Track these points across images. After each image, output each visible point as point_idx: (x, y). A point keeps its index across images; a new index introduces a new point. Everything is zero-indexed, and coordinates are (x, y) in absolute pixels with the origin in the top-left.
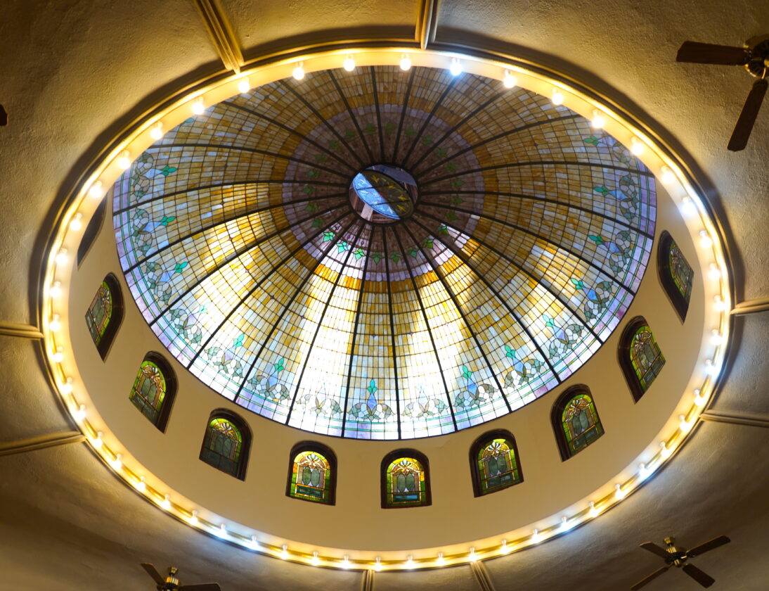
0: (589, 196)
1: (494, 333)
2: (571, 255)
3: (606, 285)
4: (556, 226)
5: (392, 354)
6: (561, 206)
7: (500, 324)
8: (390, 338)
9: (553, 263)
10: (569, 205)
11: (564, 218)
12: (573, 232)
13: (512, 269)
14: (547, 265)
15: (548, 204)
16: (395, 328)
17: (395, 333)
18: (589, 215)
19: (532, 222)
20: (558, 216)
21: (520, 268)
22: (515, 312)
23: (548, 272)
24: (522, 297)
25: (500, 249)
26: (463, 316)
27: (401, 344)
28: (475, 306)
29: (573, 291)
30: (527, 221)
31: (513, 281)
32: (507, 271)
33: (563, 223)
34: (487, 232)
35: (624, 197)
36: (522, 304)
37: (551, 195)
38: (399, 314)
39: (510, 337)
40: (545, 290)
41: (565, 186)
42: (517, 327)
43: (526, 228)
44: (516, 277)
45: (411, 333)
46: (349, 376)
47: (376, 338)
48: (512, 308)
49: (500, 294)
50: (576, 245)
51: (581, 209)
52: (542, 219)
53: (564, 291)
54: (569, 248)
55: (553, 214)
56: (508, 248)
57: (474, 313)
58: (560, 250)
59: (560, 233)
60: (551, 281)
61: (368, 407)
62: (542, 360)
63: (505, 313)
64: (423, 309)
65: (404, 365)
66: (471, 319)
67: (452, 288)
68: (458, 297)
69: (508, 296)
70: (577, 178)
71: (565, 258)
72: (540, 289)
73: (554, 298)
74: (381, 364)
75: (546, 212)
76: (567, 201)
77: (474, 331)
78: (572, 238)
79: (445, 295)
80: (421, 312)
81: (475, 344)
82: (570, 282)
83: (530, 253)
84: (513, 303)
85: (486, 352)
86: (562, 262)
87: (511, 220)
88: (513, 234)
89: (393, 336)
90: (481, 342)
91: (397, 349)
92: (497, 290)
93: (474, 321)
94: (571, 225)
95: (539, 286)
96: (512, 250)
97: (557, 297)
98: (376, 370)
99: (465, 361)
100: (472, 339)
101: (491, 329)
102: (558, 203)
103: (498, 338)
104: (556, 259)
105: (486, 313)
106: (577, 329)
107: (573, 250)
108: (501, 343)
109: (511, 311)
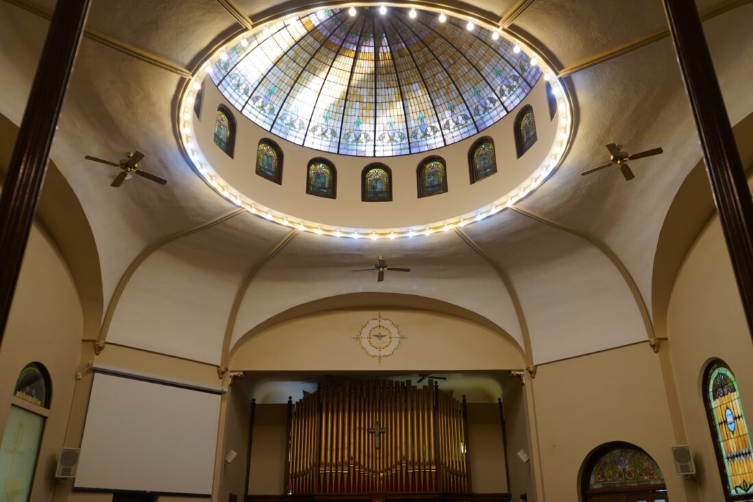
0: (468, 88)
1: (358, 107)
2: (430, 102)
3: (435, 129)
4: (437, 84)
5: (295, 79)
6: (449, 79)
7: (365, 105)
8: (301, 69)
9: (418, 98)
10: (453, 82)
11: (445, 85)
12: (442, 94)
13: (395, 83)
14: (414, 96)
15: (445, 72)
16: (308, 66)
17: (306, 69)
18: (458, 95)
19: (428, 72)
20: (444, 81)
21: (400, 86)
22: (377, 105)
23: (411, 100)
24: (388, 100)
25: (399, 69)
26: (349, 86)
27: (304, 76)
28: (359, 86)
29: (416, 118)
30: (426, 69)
31: (389, 89)
32: (391, 82)
33: (442, 86)
34: (401, 56)
35: (483, 104)
36: (384, 104)
37: (450, 70)
38: (317, 59)
39: (365, 115)
40: (402, 107)
41: (462, 74)
42: (372, 113)
43: (422, 72)
44: (393, 89)
45: (314, 75)
46: (265, 77)
47: (295, 64)
48: (378, 101)
49: (377, 90)
50: (437, 100)
51: (458, 89)
52: (434, 76)
53: (411, 115)
54: (433, 98)
55: (442, 78)
56: (404, 73)
57: (356, 89)
58: (428, 95)
59: (436, 89)
60: (409, 105)
61: (263, 102)
62: (372, 138)
63: (371, 101)
64: (331, 66)
65: (297, 89)
66: (351, 91)
67: (356, 67)
68: (355, 74)
69: (380, 94)
70: (471, 76)
71: (426, 100)
72: (400, 104)
73: (403, 113)
74: (286, 81)
75: (439, 74)
76: (454, 80)
77: (348, 98)
78: (439, 95)
79: (349, 69)
80: (329, 67)
81: (343, 105)
82: (418, 113)
83: (412, 84)
84: (380, 99)
85: (346, 113)
86: (423, 101)
87: (419, 62)
88: (412, 69)
89: (304, 69)
90: (347, 106)
91: (300, 78)
92: (377, 87)
93: (352, 93)
94: (445, 91)
95: (401, 102)
96: (404, 75)
97: (405, 115)
98: (280, 83)
99: (331, 110)
100: (344, 101)
101: (358, 103)
102: (450, 76)
103: (357, 111)
104: (422, 98)
105: (362, 94)
106: (402, 137)
107: (434, 101)
108: (357, 114)
109: (376, 103)
